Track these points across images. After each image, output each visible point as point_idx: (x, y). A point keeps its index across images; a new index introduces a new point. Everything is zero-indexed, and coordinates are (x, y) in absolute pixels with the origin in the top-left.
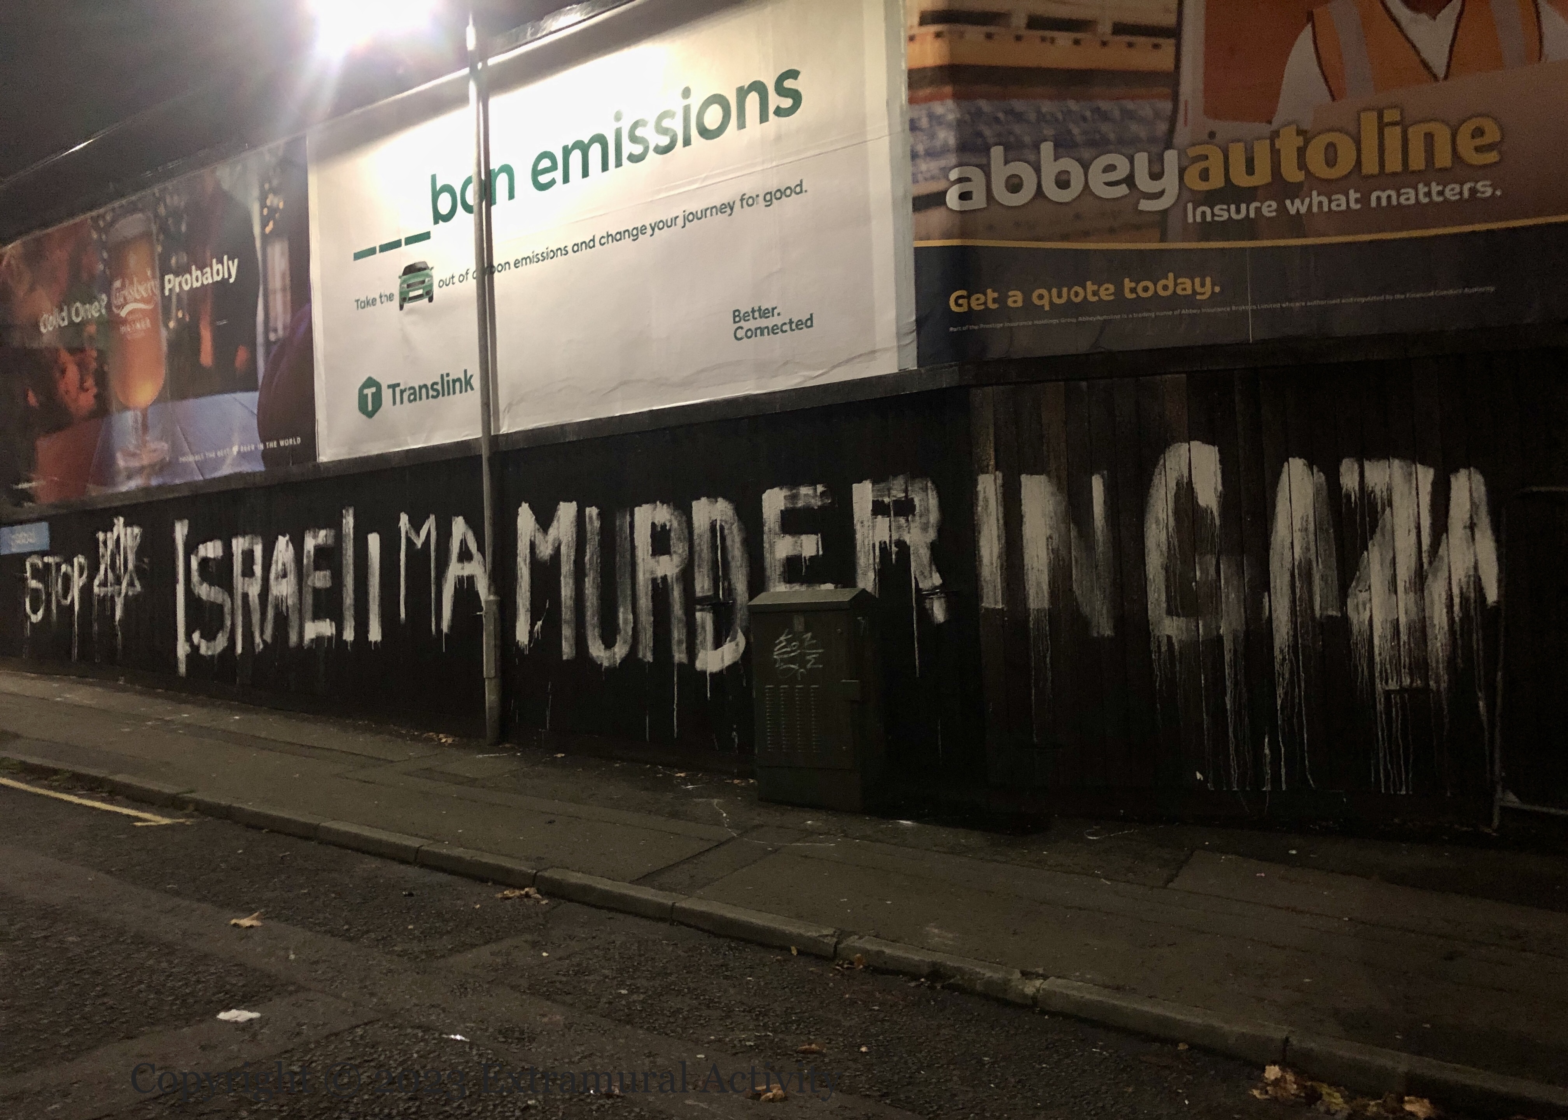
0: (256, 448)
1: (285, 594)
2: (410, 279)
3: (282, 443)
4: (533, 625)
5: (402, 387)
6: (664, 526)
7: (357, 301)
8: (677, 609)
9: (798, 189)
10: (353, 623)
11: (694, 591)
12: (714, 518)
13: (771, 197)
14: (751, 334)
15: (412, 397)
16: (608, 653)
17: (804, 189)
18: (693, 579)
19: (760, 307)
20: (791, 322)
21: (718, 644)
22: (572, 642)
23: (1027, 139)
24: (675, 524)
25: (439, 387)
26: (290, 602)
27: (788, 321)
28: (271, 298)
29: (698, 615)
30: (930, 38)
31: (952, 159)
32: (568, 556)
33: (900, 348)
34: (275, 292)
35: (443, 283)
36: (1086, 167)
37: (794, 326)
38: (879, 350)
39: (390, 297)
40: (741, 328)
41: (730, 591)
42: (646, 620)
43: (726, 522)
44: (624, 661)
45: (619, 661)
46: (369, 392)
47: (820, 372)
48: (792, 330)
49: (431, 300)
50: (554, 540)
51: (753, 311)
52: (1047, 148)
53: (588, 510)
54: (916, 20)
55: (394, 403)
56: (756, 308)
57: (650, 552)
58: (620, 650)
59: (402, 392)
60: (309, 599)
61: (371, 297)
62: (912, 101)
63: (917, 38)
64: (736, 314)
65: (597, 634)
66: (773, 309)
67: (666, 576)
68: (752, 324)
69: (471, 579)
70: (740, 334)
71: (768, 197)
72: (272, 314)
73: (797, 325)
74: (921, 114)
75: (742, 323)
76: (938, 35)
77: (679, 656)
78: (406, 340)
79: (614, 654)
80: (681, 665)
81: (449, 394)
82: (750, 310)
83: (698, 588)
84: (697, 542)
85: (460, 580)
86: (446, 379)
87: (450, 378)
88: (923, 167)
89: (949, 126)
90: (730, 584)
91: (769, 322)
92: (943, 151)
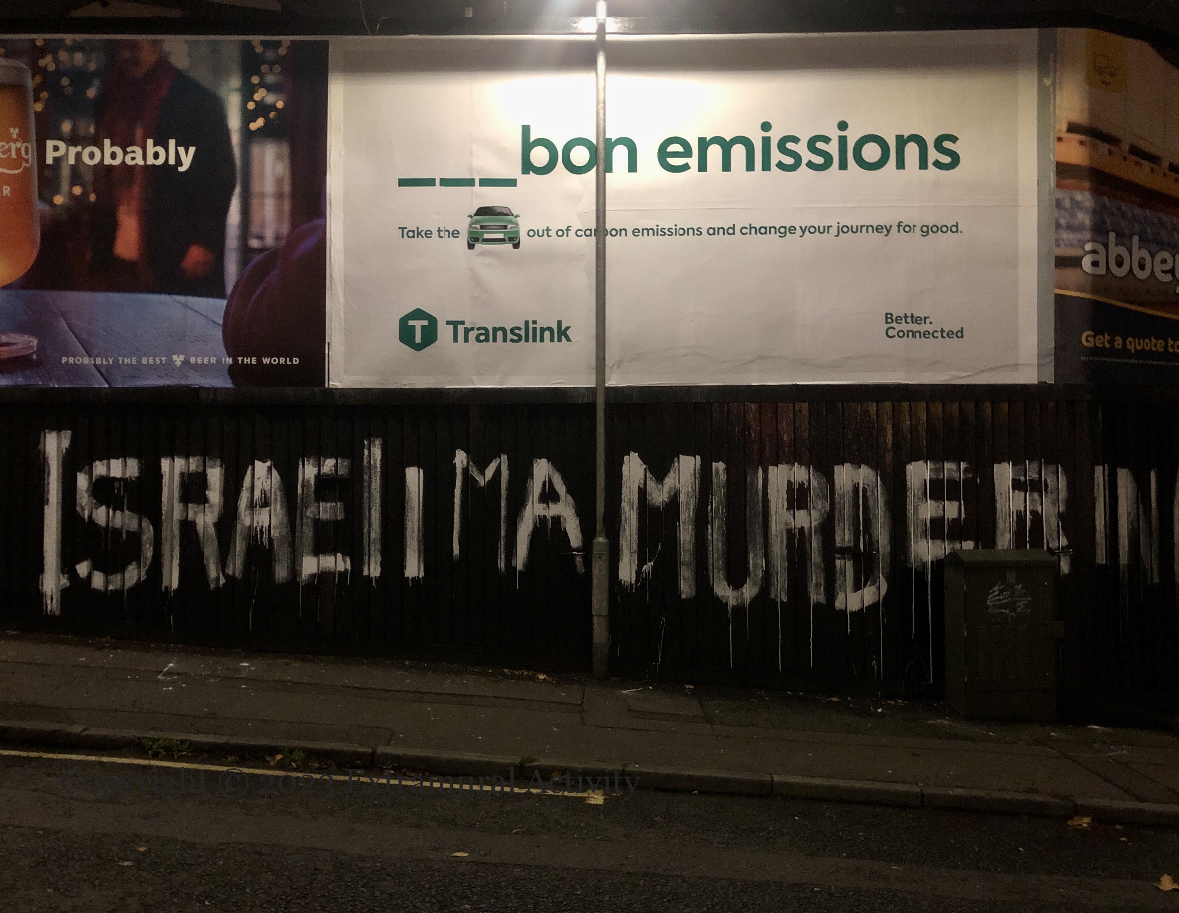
0: (219, 361)
1: (266, 524)
2: (485, 221)
3: (266, 361)
4: (640, 566)
5: (468, 325)
6: (801, 485)
7: (403, 229)
8: (816, 557)
9: (954, 229)
10: (379, 559)
11: (834, 541)
12: (856, 481)
13: (927, 230)
14: (902, 334)
15: (482, 338)
16: (736, 593)
17: (959, 230)
18: (834, 532)
19: (912, 314)
20: (942, 331)
21: (857, 587)
22: (692, 582)
23: (1127, 231)
24: (814, 483)
25: (522, 333)
26: (275, 533)
27: (939, 330)
28: (255, 202)
29: (838, 563)
30: (1075, 144)
31: (1087, 235)
32: (688, 504)
33: (1039, 366)
34: (262, 195)
35: (532, 233)
36: (1153, 257)
37: (945, 335)
38: (1021, 365)
39: (455, 234)
40: (894, 328)
41: (871, 543)
42: (780, 564)
43: (868, 485)
44: (754, 600)
45: (749, 601)
46: (418, 324)
47: (968, 374)
48: (943, 337)
49: (516, 246)
50: (671, 488)
51: (906, 316)
52: (1136, 239)
53: (714, 464)
54: (1064, 127)
55: (456, 340)
56: (909, 315)
57: (786, 506)
58: (749, 591)
59: (467, 331)
60: (308, 532)
61: (423, 228)
62: (1059, 185)
63: (1064, 140)
64: (889, 317)
65: (722, 577)
66: (925, 318)
67: (803, 528)
68: (904, 327)
69: (557, 520)
70: (891, 332)
71: (925, 229)
72: (256, 218)
73: (948, 334)
74: (1064, 196)
75: (894, 325)
76: (1081, 143)
77: (816, 596)
78: (476, 280)
79: (742, 594)
80: (817, 605)
81: (534, 340)
82: (902, 315)
83: (838, 539)
84: (837, 500)
85: (542, 520)
86: (531, 326)
87: (538, 326)
88: (1065, 235)
89: (1085, 210)
90: (870, 536)
91: (923, 328)
92: (1080, 228)
